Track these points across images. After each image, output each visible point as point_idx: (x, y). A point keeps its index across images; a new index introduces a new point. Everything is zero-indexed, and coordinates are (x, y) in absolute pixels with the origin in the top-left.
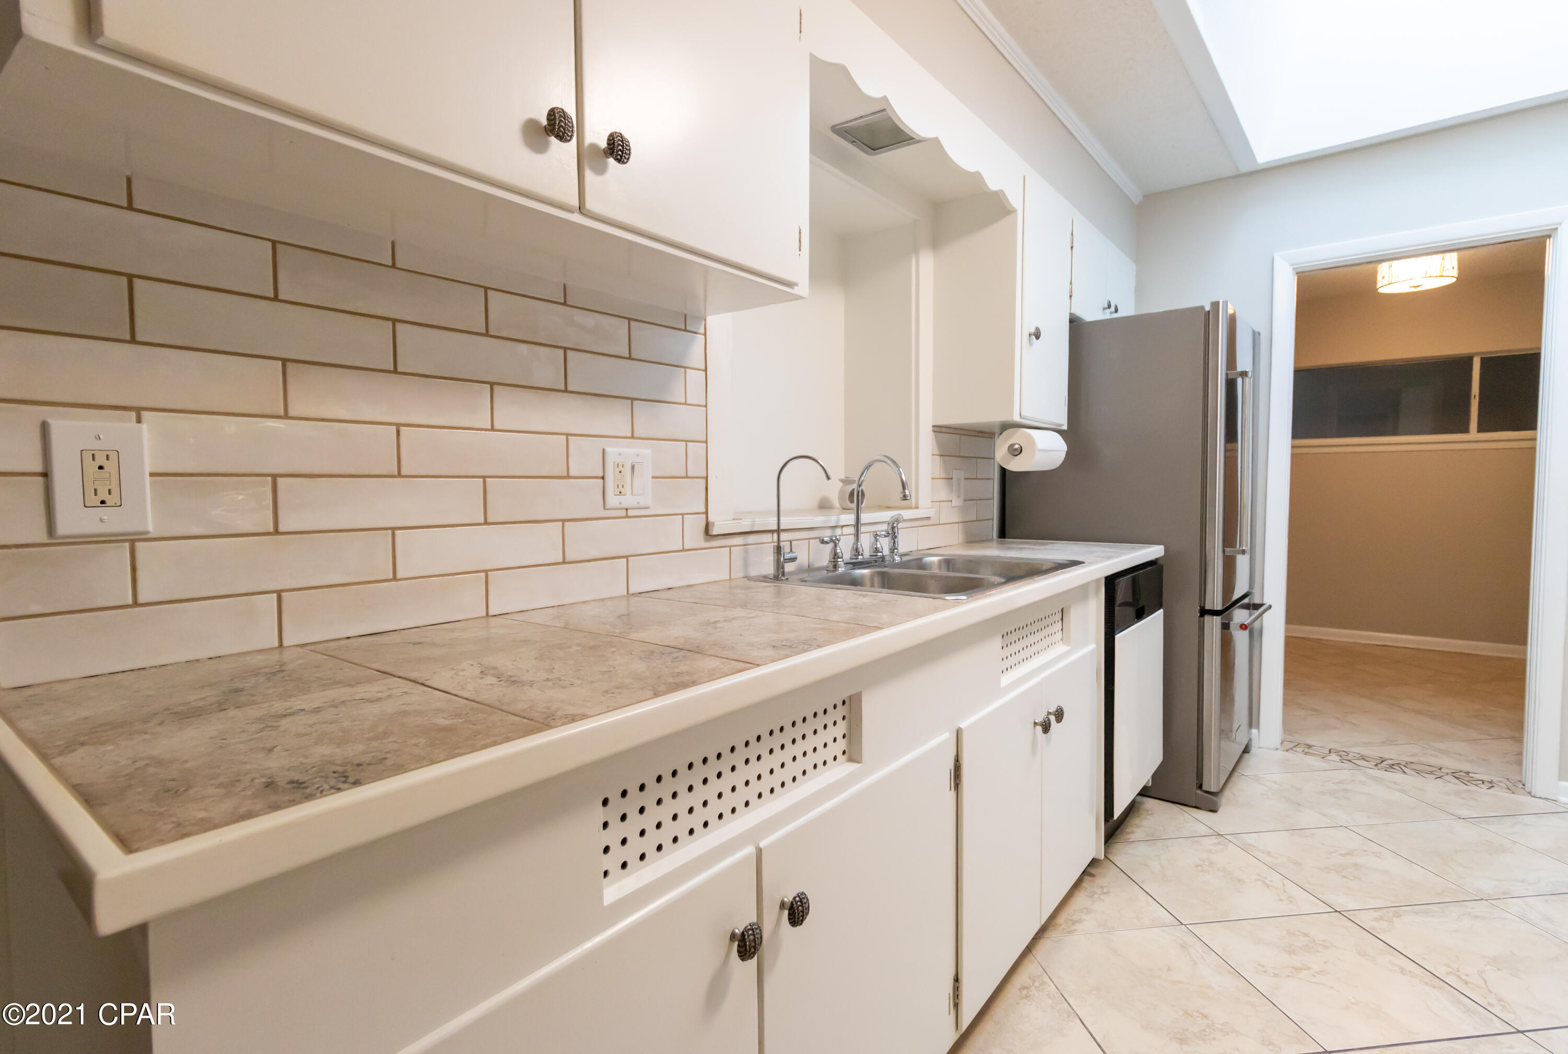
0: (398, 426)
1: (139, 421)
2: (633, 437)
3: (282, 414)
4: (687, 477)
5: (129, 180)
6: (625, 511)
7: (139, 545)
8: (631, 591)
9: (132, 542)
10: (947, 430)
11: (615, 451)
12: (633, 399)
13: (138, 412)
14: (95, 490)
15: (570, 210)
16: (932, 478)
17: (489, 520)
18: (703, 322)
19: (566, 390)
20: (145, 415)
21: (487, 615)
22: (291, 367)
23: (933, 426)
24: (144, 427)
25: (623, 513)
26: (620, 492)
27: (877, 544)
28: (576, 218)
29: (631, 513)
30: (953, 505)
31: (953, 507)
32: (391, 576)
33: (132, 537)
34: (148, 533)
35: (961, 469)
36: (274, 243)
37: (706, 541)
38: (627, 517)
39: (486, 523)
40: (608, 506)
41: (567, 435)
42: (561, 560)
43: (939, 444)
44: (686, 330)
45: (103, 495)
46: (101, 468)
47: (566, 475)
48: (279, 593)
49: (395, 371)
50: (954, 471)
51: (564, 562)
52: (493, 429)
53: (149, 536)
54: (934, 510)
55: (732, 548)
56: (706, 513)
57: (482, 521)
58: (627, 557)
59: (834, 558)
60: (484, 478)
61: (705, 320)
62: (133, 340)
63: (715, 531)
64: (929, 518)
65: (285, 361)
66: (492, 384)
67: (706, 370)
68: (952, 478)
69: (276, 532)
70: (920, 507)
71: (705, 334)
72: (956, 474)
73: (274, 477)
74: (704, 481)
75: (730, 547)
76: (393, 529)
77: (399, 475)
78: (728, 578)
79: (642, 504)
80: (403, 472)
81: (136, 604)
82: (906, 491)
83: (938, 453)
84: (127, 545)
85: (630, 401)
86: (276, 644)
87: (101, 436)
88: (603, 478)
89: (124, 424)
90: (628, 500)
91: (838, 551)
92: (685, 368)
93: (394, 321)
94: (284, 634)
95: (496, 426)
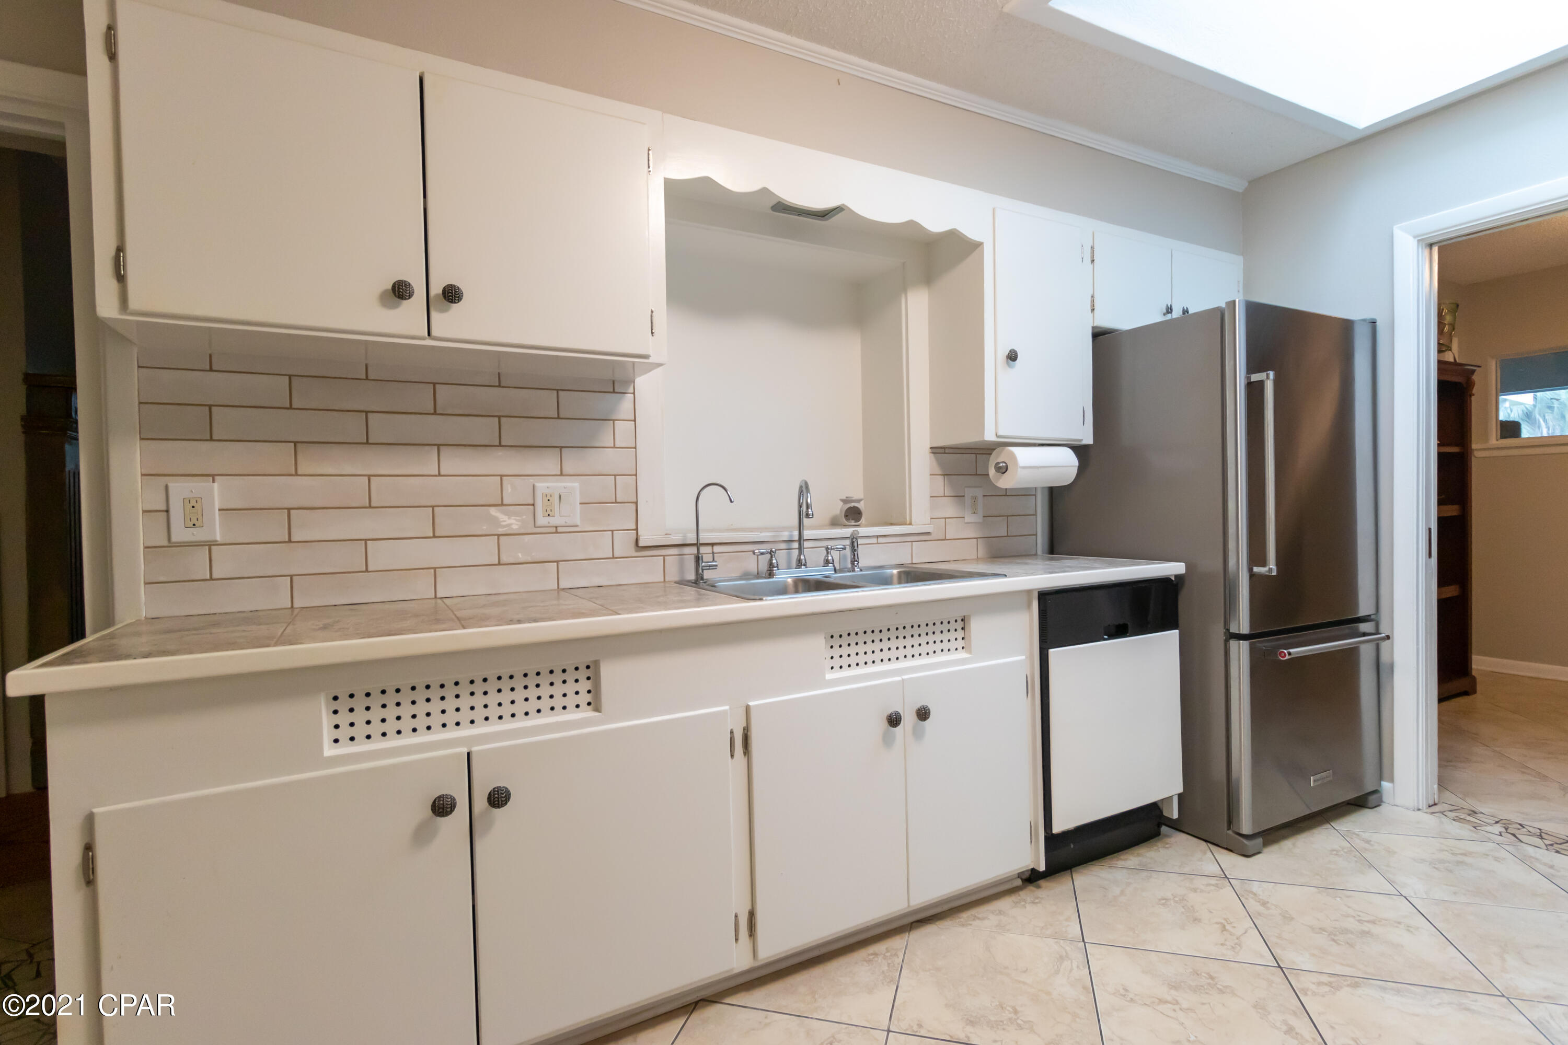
0: (369, 476)
1: (214, 481)
2: (562, 475)
3: (294, 473)
4: (616, 502)
5: (210, 356)
6: (555, 528)
7: (213, 547)
8: (561, 587)
9: (210, 546)
10: (951, 451)
11: (542, 486)
12: (561, 448)
13: (213, 477)
14: (190, 519)
15: (423, 338)
16: (931, 497)
17: (437, 534)
18: (633, 384)
19: (500, 445)
20: (216, 478)
21: (436, 597)
22: (299, 445)
23: (931, 448)
24: (216, 485)
25: (554, 530)
26: (549, 515)
27: (828, 557)
28: (429, 342)
29: (560, 530)
30: (966, 521)
31: (966, 523)
32: (364, 569)
33: (210, 543)
34: (217, 541)
35: (981, 487)
36: (290, 376)
37: (636, 551)
38: (557, 532)
39: (434, 537)
40: (537, 525)
41: (502, 476)
42: (497, 562)
43: (941, 464)
44: (614, 392)
45: (194, 521)
46: (193, 507)
47: (500, 503)
48: (291, 577)
49: (367, 443)
50: (966, 489)
51: (499, 564)
52: (439, 475)
53: (218, 543)
54: (932, 526)
55: (666, 557)
56: (637, 529)
57: (431, 535)
58: (557, 562)
59: (770, 567)
60: (433, 507)
61: (634, 382)
62: (211, 439)
63: (641, 544)
64: (929, 533)
65: (295, 443)
66: (439, 446)
67: (635, 420)
68: (964, 496)
69: (290, 541)
70: (913, 523)
71: (634, 393)
72: (969, 493)
73: (289, 510)
74: (633, 506)
75: (664, 556)
76: (366, 540)
77: (370, 507)
78: (663, 580)
79: (570, 522)
80: (373, 505)
81: (211, 579)
82: (810, 510)
83: (940, 473)
84: (207, 547)
85: (558, 449)
86: (290, 606)
87: (193, 491)
88: (534, 505)
89: (204, 484)
90: (555, 521)
91: (774, 561)
92: (614, 420)
93: (367, 412)
94: (295, 600)
95: (442, 473)
